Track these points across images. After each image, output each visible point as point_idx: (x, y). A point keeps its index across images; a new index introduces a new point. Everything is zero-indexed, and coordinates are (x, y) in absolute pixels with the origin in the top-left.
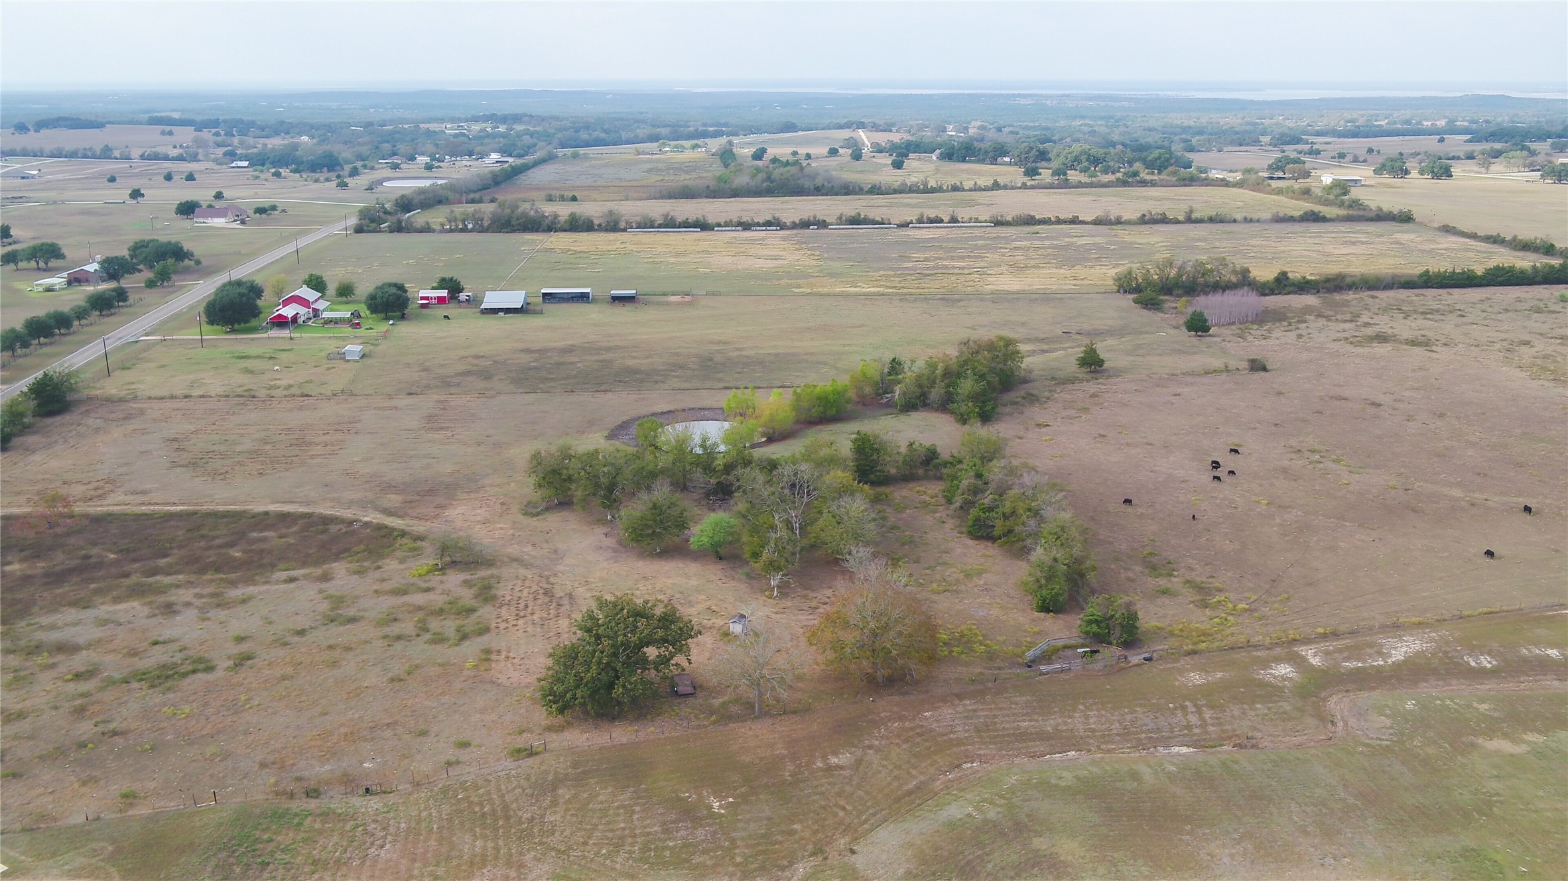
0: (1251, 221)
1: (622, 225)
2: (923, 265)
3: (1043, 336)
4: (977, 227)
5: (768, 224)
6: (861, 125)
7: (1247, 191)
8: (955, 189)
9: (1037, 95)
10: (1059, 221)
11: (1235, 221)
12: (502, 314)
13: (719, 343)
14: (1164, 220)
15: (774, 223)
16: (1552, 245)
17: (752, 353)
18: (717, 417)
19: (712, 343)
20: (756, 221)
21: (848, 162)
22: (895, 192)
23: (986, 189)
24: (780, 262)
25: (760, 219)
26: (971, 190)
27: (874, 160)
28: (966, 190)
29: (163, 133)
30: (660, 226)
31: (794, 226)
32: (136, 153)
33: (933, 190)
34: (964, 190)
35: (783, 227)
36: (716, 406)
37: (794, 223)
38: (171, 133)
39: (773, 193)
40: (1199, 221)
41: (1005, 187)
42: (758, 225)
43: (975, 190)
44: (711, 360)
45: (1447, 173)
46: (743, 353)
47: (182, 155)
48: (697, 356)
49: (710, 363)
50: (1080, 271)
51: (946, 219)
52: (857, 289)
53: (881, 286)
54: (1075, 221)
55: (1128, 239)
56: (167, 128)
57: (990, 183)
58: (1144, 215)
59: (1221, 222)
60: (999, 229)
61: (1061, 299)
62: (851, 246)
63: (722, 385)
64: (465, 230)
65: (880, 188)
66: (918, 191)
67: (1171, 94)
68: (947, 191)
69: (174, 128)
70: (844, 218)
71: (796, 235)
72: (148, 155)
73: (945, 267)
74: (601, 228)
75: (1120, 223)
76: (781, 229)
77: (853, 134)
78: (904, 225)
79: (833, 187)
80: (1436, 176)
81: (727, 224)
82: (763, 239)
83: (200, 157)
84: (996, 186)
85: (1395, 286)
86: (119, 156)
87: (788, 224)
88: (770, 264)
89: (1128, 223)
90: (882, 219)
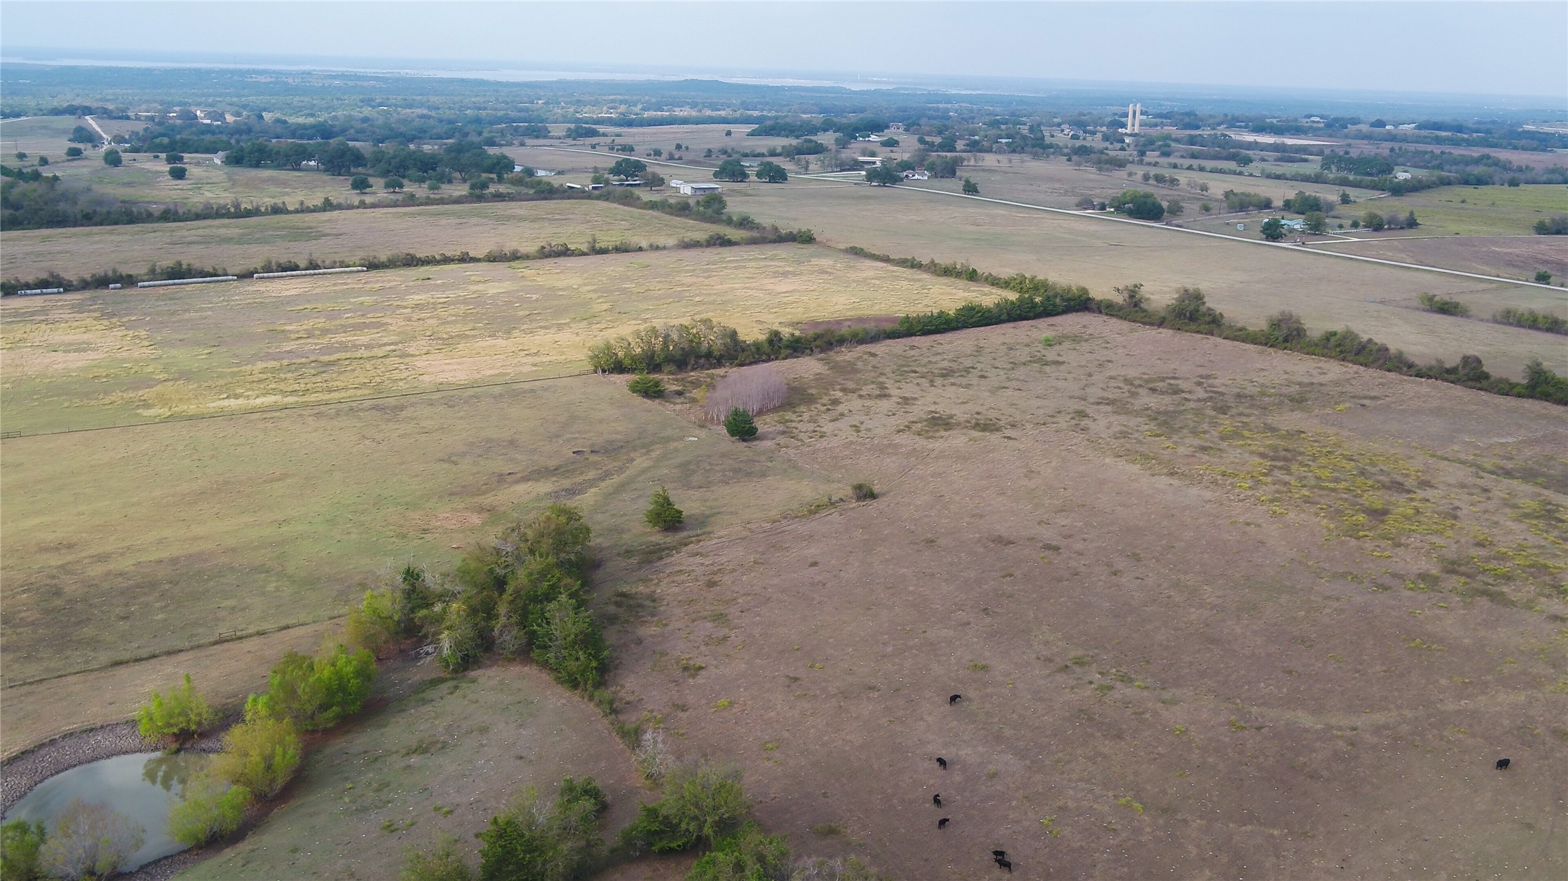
0: (657, 248)
2: (310, 344)
3: (552, 463)
4: (345, 272)
5: (43, 284)
6: (88, 111)
7: (615, 205)
8: (277, 210)
9: (274, 72)
10: (446, 260)
11: (640, 249)
13: (58, 547)
14: (565, 252)
15: (53, 283)
16: (974, 271)
17: (126, 564)
18: (124, 744)
19: (44, 549)
20: (23, 281)
21: (104, 169)
22: (198, 217)
23: (315, 210)
24: (91, 355)
25: (30, 279)
26: (297, 211)
27: (138, 165)
28: (294, 213)
31: (85, 285)
33: (248, 214)
34: (291, 212)
35: (68, 287)
36: (114, 719)
37: (83, 280)
40: (603, 252)
41: (339, 207)
42: (28, 286)
43: (302, 211)
44: (58, 593)
45: (784, 176)
46: (111, 566)
48: (28, 588)
49: (58, 602)
50: (520, 339)
51: (302, 264)
52: (241, 401)
53: (274, 392)
54: (464, 259)
55: (541, 280)
57: (318, 202)
58: (543, 248)
59: (627, 251)
60: (374, 275)
61: (532, 391)
62: (187, 316)
63: (104, 657)
65: (176, 213)
66: (228, 215)
68: (266, 213)
70: (154, 268)
71: (93, 299)
73: (344, 347)
75: (518, 258)
76: (66, 291)
77: (80, 123)
78: (247, 275)
79: (109, 213)
80: (774, 179)
82: (44, 311)
84: (328, 206)
85: (881, 337)
87: (75, 283)
88: (76, 361)
89: (527, 257)
90: (214, 268)
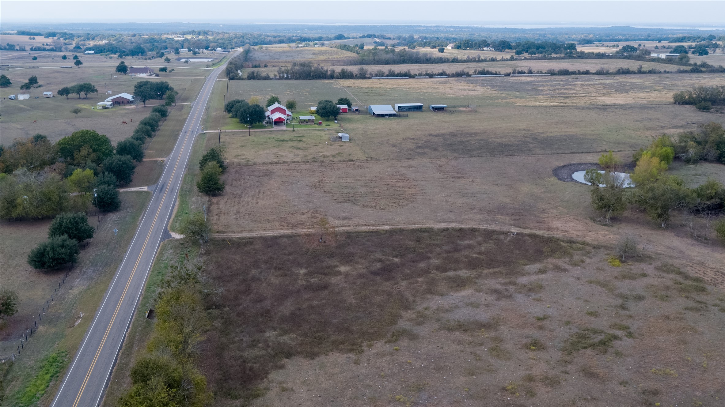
1: (367, 76)
2: (553, 92)
4: (543, 76)
5: (441, 74)
11: (660, 72)
12: (387, 117)
14: (628, 72)
15: (443, 74)
20: (434, 73)
23: (507, 60)
24: (478, 92)
28: (499, 61)
29: (30, 39)
30: (387, 76)
31: (454, 76)
32: (28, 48)
33: (482, 61)
34: (497, 61)
37: (453, 74)
38: (34, 39)
39: (406, 62)
40: (645, 73)
42: (436, 75)
43: (502, 61)
45: (706, 53)
47: (53, 48)
51: (526, 71)
53: (554, 102)
54: (587, 73)
56: (32, 37)
58: (619, 70)
60: (555, 76)
64: (287, 78)
67: (479, 26)
69: (35, 37)
70: (477, 72)
72: (35, 48)
73: (566, 93)
74: (357, 77)
75: (608, 74)
76: (448, 77)
80: (701, 54)
81: (420, 75)
83: (63, 49)
86: (19, 49)
87: (450, 75)
88: (476, 93)
89: (612, 74)
90: (496, 72)
